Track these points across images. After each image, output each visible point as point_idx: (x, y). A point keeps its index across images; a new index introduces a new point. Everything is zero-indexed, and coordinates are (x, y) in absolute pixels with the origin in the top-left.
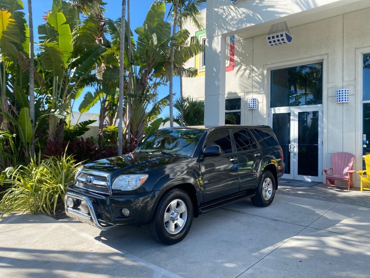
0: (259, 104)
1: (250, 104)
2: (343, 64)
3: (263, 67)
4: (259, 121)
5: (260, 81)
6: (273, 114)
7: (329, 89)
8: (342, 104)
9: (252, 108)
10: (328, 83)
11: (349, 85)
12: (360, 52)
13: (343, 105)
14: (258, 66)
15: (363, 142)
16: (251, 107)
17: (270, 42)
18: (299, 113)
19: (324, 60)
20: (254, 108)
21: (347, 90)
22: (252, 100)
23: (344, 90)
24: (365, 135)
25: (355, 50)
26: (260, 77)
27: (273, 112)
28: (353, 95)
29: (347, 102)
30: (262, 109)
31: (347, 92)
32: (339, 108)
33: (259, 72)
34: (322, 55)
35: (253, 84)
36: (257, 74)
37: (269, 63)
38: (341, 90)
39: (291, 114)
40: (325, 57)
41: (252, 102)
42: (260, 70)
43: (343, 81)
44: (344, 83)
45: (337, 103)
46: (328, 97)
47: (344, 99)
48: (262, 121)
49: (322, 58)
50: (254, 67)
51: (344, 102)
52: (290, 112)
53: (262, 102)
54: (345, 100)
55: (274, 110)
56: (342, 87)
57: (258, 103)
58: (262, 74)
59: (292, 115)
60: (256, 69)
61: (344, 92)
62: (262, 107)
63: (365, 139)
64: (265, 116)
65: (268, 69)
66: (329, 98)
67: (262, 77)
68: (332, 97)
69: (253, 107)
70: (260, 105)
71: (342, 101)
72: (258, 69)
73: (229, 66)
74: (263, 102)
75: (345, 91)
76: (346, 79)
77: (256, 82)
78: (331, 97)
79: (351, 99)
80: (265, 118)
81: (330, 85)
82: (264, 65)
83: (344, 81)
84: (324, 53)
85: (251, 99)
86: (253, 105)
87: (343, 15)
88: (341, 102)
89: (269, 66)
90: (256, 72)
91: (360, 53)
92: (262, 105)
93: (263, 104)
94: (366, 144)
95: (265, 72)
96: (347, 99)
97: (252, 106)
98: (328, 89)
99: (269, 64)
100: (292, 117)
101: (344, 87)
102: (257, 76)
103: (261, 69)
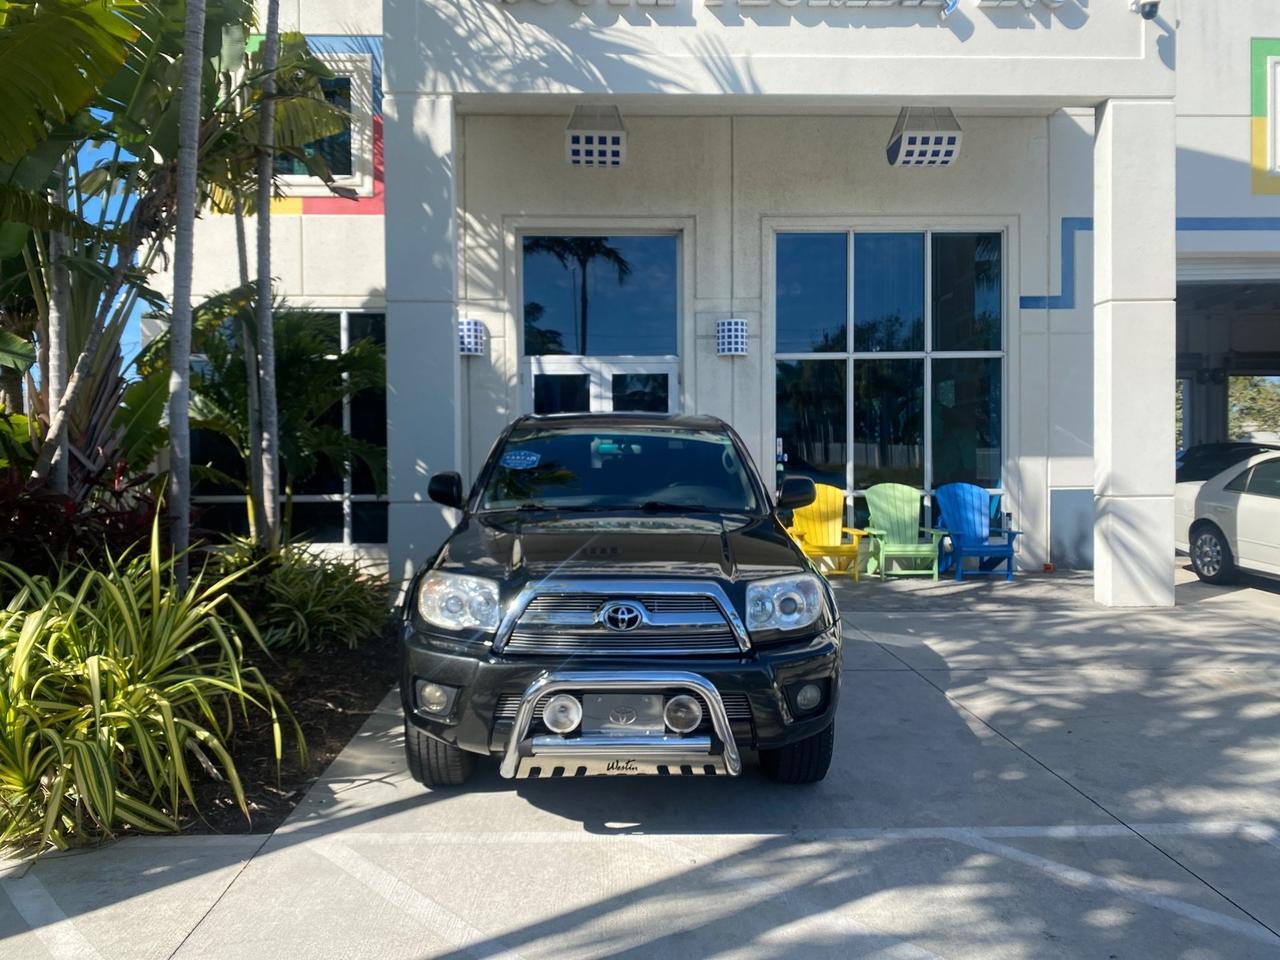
0: (492, 340)
1: (466, 340)
2: (732, 252)
3: (500, 223)
4: (493, 396)
5: (494, 266)
6: (536, 376)
7: (698, 316)
8: (730, 360)
9: (473, 353)
10: (695, 297)
11: (747, 311)
12: (772, 227)
13: (733, 363)
14: (485, 217)
15: (777, 456)
16: (469, 350)
17: (576, 153)
18: (614, 376)
19: (685, 232)
20: (479, 354)
21: (739, 321)
22: (472, 327)
23: (733, 321)
24: (780, 440)
25: (761, 220)
26: (494, 252)
27: (535, 371)
28: (755, 336)
29: (740, 353)
30: (502, 360)
31: (740, 327)
32: (724, 368)
33: (486, 237)
34: (680, 217)
35: (468, 271)
36: (483, 243)
37: (523, 213)
38: (726, 322)
39: (592, 378)
40: (688, 225)
41: (472, 333)
42: (491, 231)
43: (732, 297)
44: (736, 302)
45: (720, 356)
46: (696, 337)
47: (733, 346)
48: (503, 396)
49: (681, 226)
50: (469, 217)
51: (733, 353)
52: (587, 372)
53: (502, 334)
54: (736, 350)
55: (539, 363)
56: (729, 314)
57: (489, 337)
58: (500, 245)
59: (595, 383)
60: (477, 227)
61: (733, 327)
62: (502, 351)
63: (780, 450)
64: (514, 381)
65: (517, 232)
66: (698, 342)
67: (499, 253)
68: (706, 337)
69: (476, 350)
70: (495, 344)
71: (730, 350)
72: (485, 225)
73: (371, 195)
74: (504, 337)
75: (736, 324)
76: (739, 292)
77: (479, 267)
78: (703, 337)
79: (751, 348)
80: (514, 387)
81: (701, 305)
82: (504, 216)
83: (735, 295)
84: (685, 211)
85: (469, 324)
86: (476, 344)
87: (732, 117)
88: (726, 353)
89: (522, 223)
90: (476, 234)
91: (770, 230)
92: (501, 345)
93: (505, 342)
94: (783, 462)
95: (510, 239)
96: (739, 346)
97: (472, 346)
98: (695, 314)
99: (521, 216)
100: (593, 389)
101: (735, 315)
102: (485, 249)
103: (495, 228)
